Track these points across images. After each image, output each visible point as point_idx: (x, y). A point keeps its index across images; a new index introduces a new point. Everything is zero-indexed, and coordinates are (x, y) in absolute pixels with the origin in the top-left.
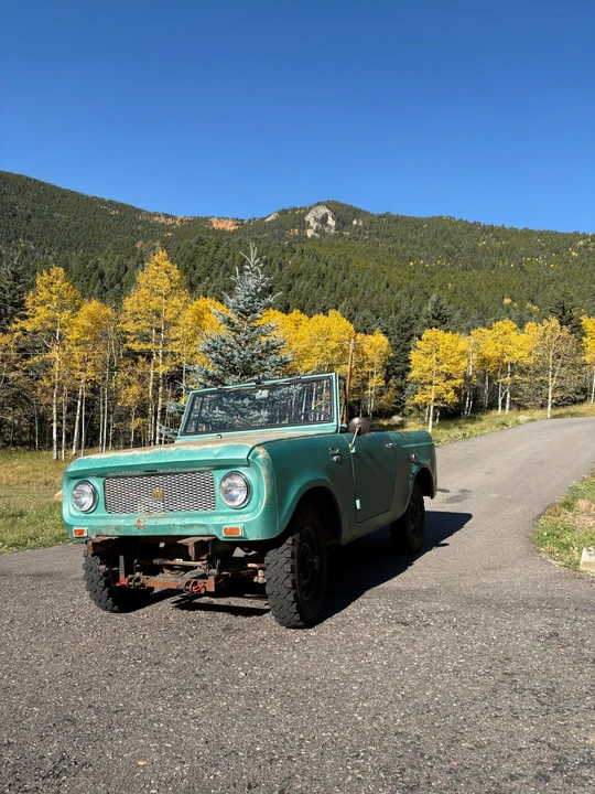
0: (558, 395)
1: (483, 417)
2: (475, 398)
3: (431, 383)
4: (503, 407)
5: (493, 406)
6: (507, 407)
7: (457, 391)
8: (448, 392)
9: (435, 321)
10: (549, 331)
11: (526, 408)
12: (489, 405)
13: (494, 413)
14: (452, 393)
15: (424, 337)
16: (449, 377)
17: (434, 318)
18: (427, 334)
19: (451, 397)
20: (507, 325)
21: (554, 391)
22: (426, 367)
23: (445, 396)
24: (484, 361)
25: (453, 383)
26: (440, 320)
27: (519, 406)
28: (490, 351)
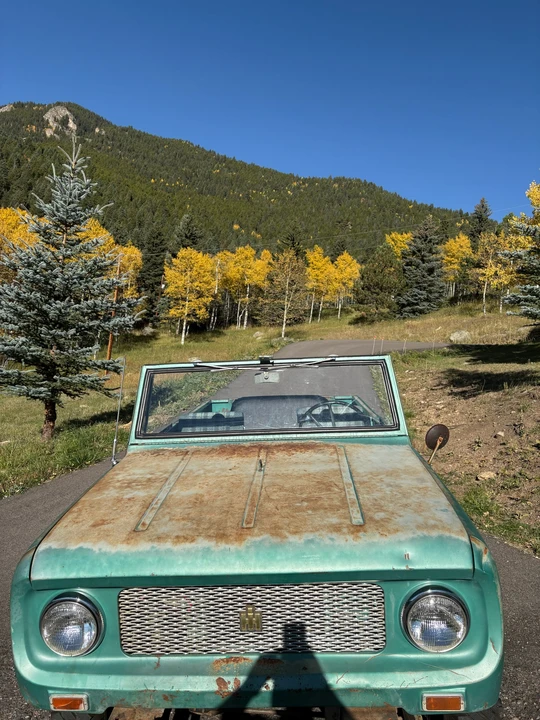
0: (291, 316)
1: (225, 331)
2: (219, 314)
3: (184, 299)
4: (242, 324)
5: (233, 322)
6: (245, 323)
7: (209, 309)
8: (200, 308)
9: (187, 241)
10: (288, 260)
11: (260, 325)
12: (229, 321)
13: (233, 327)
14: (203, 310)
15: (179, 254)
16: (200, 295)
17: (186, 237)
18: (182, 252)
19: (202, 313)
20: (249, 251)
21: (289, 313)
22: (180, 284)
23: (198, 312)
24: (226, 281)
25: (205, 300)
26: (191, 239)
27: (254, 322)
28: (233, 272)
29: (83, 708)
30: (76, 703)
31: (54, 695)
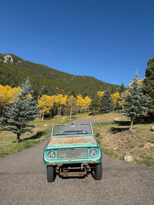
0: (72, 113)
1: (54, 117)
2: (52, 112)
3: (43, 108)
4: (59, 115)
5: (56, 114)
6: (60, 115)
7: (50, 111)
8: (48, 111)
9: (45, 92)
10: (72, 98)
11: (64, 115)
12: (55, 114)
13: (56, 116)
14: (49, 111)
15: (42, 96)
16: (48, 107)
17: (44, 91)
18: (43, 96)
19: (48, 112)
20: (61, 95)
22: (42, 104)
23: (47, 112)
24: (55, 103)
25: (49, 108)
26: (46, 92)
27: (62, 114)
28: (57, 101)
29: (53, 164)
30: (52, 163)
31: (50, 163)
